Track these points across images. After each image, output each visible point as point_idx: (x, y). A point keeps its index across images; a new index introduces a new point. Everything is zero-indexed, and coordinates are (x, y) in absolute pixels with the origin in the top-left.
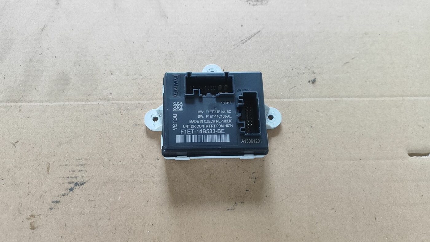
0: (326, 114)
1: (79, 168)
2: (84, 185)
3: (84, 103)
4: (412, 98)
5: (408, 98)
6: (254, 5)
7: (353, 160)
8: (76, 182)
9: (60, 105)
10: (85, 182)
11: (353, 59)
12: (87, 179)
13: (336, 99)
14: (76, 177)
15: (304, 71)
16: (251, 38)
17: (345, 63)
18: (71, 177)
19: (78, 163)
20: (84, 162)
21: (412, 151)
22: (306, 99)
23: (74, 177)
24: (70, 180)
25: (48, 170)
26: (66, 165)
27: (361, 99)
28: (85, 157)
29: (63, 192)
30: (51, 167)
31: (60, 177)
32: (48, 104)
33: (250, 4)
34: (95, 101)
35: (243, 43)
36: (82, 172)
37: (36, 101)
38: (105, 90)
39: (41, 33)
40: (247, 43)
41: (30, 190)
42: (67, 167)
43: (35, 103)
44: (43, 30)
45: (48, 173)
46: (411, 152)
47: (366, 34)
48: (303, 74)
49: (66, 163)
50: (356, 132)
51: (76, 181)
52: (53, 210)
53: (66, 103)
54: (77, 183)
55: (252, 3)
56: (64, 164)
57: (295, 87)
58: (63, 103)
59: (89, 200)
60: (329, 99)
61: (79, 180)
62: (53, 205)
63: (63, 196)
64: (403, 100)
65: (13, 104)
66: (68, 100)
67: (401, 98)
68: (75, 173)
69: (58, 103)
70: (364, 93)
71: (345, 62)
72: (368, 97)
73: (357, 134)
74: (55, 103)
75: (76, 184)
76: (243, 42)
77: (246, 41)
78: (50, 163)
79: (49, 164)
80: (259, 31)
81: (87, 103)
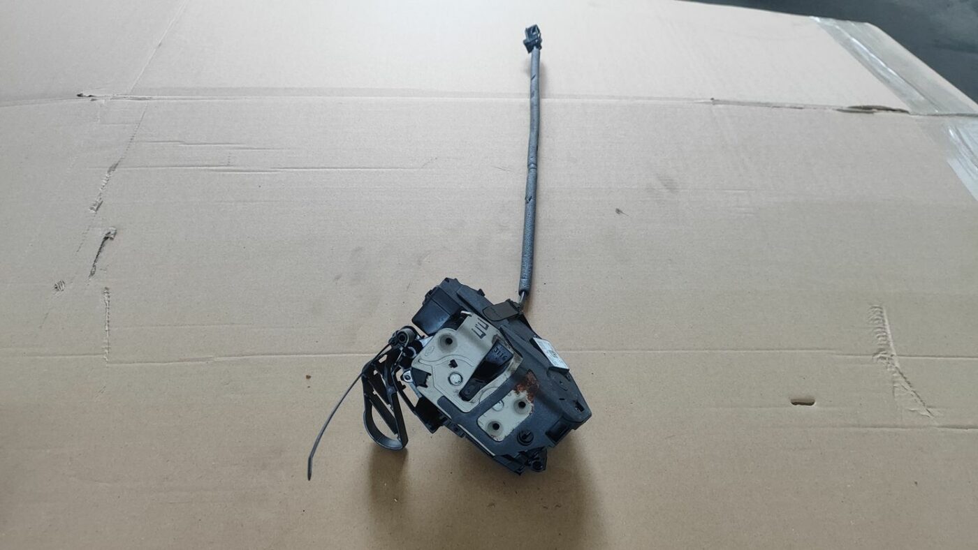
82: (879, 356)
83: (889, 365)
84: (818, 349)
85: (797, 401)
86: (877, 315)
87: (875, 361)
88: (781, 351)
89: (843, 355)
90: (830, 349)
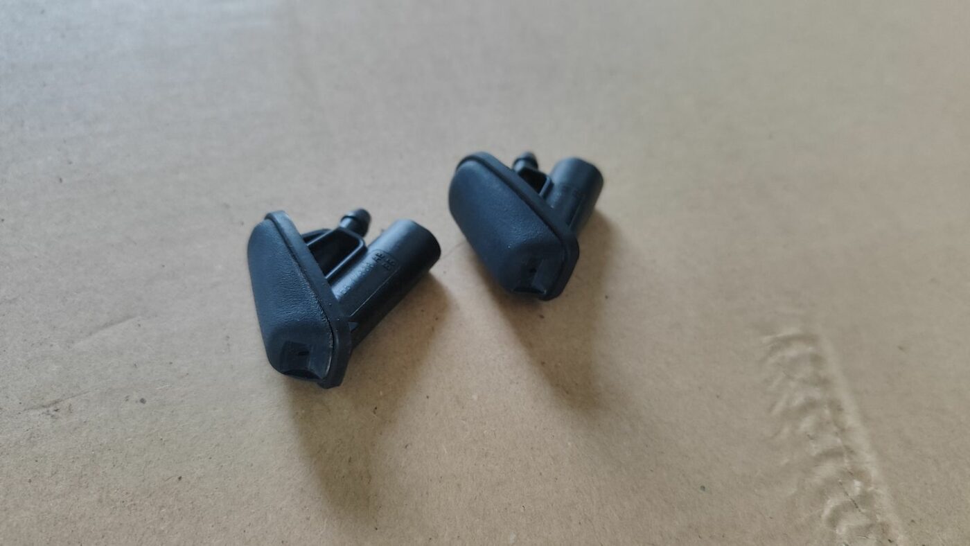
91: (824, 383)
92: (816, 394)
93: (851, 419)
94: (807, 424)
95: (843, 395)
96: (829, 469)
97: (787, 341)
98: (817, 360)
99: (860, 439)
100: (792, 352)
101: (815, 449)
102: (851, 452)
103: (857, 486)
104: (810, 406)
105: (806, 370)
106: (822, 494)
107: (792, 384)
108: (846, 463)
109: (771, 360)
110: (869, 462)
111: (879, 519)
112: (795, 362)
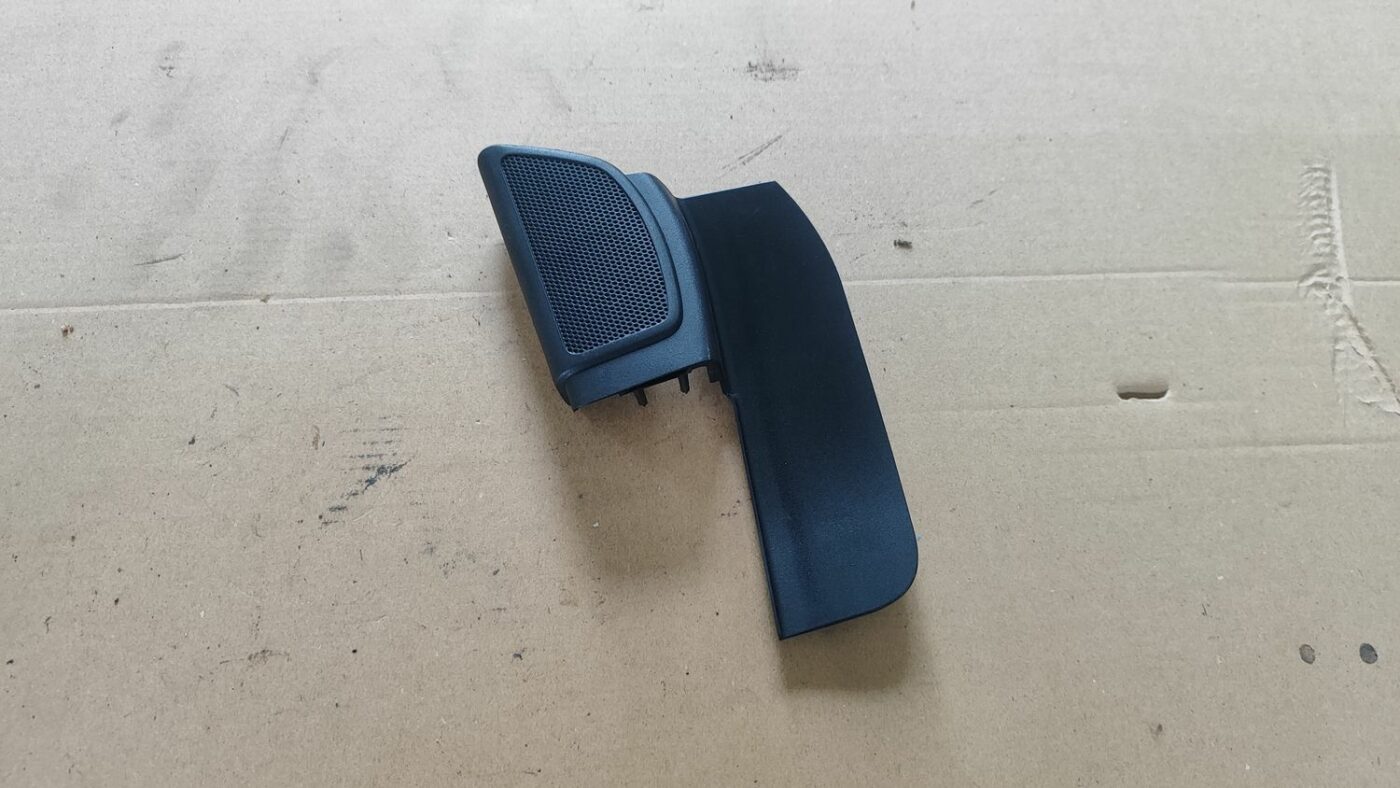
0: (935, 313)
1: (387, 436)
2: (401, 471)
3: (388, 297)
4: (1127, 276)
5: (1117, 275)
6: (766, 80)
7: (995, 409)
8: (380, 466)
9: (334, 304)
10: (401, 466)
11: (992, 192)
12: (405, 459)
13: (956, 280)
14: (381, 456)
15: (882, 222)
16: (761, 151)
17: (975, 203)
18: (369, 456)
19: (382, 426)
20: (396, 422)
21: (1127, 387)
22: (889, 281)
23: (376, 456)
24: (367, 462)
25: (315, 443)
26: (356, 431)
27: (1012, 279)
28: (398, 413)
29: (351, 489)
30: (321, 435)
31: (344, 456)
32: (308, 300)
33: (756, 76)
34: (413, 292)
35: (744, 163)
36: (392, 445)
37: (278, 296)
38: (436, 269)
39: (280, 148)
40: (751, 163)
41: (276, 485)
42: (357, 434)
43: (275, 299)
44: (283, 139)
45: (316, 449)
46: (1123, 391)
47: (1019, 138)
48: (881, 227)
49: (357, 426)
50: (1001, 349)
51: (380, 463)
52: (330, 526)
53: (348, 299)
54: (383, 467)
55: (760, 75)
56: (350, 428)
57: (862, 255)
58: (340, 299)
59: (411, 504)
60: (938, 281)
61: (387, 462)
62: (329, 516)
63: (352, 497)
64: (1107, 279)
65: (224, 303)
66: (351, 292)
67: (1101, 276)
68: (377, 447)
69: (329, 299)
70: (1019, 267)
71: (973, 200)
72: (1027, 275)
73: (1002, 353)
74: (322, 300)
75: (381, 470)
76: (742, 160)
77: (749, 160)
78: (319, 426)
79: (318, 429)
80: (780, 137)
81: (395, 297)
82: (1311, 281)
83: (1330, 301)
84: (1186, 268)
85: (1131, 390)
86: (1319, 188)
87: (1302, 294)
88: (1107, 275)
89: (1240, 280)
90: (1211, 269)
91: (1328, 190)
92: (1323, 193)
93: (1335, 206)
94: (1314, 203)
95: (1335, 196)
96: (1318, 221)
97: (1316, 170)
98: (1327, 180)
99: (1336, 214)
100: (1317, 174)
101: (1315, 213)
102: (1330, 218)
103: (1328, 230)
104: (1318, 197)
105: (1321, 183)
106: (1313, 228)
107: (1312, 187)
108: (1326, 222)
109: (1306, 176)
110: (1337, 223)
111: (1334, 243)
112: (1316, 178)
